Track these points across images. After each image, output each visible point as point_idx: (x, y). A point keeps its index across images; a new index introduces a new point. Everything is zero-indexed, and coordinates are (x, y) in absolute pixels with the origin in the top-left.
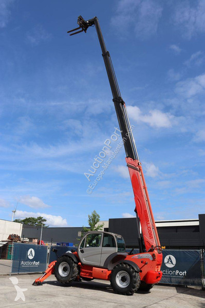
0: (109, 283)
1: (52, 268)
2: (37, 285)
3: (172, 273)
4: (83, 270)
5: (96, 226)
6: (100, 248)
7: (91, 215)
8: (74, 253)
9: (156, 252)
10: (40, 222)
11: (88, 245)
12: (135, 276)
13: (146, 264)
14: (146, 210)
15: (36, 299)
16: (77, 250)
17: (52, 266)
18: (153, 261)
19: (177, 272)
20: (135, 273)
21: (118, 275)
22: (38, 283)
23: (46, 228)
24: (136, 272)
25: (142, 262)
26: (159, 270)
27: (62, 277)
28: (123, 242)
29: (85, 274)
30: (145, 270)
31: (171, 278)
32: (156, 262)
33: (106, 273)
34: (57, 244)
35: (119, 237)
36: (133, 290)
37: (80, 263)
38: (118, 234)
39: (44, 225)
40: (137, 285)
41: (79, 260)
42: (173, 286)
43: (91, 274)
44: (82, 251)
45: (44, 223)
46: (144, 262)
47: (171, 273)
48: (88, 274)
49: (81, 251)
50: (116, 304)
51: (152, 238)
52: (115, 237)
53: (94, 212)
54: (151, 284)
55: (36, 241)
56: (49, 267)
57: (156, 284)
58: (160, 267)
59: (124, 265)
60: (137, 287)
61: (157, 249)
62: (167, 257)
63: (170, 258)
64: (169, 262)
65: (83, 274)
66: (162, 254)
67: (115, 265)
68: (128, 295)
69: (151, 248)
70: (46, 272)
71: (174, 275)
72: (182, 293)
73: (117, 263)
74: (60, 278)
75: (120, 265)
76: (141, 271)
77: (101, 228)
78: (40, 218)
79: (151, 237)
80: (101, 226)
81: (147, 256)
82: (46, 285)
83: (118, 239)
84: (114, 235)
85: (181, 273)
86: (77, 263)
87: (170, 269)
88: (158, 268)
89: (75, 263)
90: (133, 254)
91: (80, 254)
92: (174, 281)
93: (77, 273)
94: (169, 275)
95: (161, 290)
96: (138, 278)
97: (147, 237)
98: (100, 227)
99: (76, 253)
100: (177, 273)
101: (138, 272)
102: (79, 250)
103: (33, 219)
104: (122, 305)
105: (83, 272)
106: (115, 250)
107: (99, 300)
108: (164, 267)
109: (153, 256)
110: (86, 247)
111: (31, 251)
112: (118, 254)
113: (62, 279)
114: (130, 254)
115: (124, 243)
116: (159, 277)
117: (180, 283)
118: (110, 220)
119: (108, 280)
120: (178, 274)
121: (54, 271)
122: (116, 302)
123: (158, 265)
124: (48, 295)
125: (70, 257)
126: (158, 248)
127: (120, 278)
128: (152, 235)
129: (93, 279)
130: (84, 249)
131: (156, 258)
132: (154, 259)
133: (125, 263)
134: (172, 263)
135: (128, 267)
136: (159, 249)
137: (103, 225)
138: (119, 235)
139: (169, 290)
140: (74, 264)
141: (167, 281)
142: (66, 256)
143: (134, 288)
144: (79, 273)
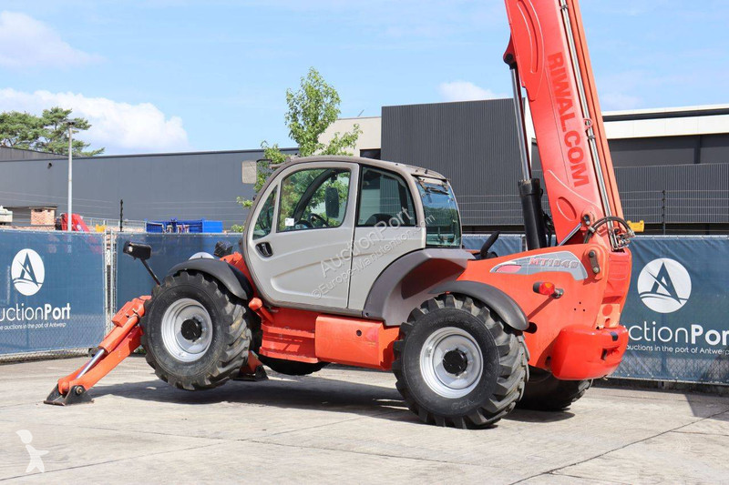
0: (388, 382)
1: (133, 328)
2: (70, 402)
3: (674, 335)
4: (272, 329)
5: (325, 138)
6: (344, 234)
7: (298, 91)
8: (228, 258)
9: (600, 244)
10: (59, 133)
11: (290, 222)
12: (505, 350)
13: (555, 296)
14: (560, 55)
15: (65, 458)
16: (241, 244)
17: (132, 320)
18: (586, 282)
19: (696, 330)
20: (504, 336)
21: (428, 345)
22: (72, 395)
23: (90, 157)
24: (508, 329)
25: (536, 290)
26: (614, 324)
27: (178, 364)
28: (450, 202)
29: (282, 346)
30: (551, 323)
31: (665, 355)
32: (599, 289)
33: (375, 339)
34: (150, 227)
35: (433, 179)
36: (499, 405)
37: (256, 302)
38: (428, 166)
39: (79, 145)
40: (515, 386)
41: (251, 289)
42: (674, 388)
43: (308, 346)
44: (266, 250)
45: (79, 135)
46: (547, 291)
47: (665, 334)
48: (294, 348)
49: (259, 245)
50: (423, 464)
51: (586, 181)
52: (412, 181)
53: (313, 74)
54: (578, 383)
55: (49, 217)
56: (118, 325)
57: (599, 383)
58: (617, 309)
59: (458, 304)
60: (516, 395)
61: (605, 232)
62: (653, 267)
63: (663, 272)
64: (661, 289)
65: (272, 345)
66: (627, 253)
67: (415, 303)
68: (473, 426)
69: (579, 227)
70: (107, 344)
71: (681, 343)
72: (714, 416)
73: (425, 296)
74: (169, 367)
75: (440, 304)
76: (532, 328)
77: (349, 150)
78: (57, 116)
79: (580, 178)
80: (348, 141)
81: (560, 260)
82: (109, 399)
83: (429, 190)
84: (407, 170)
85: (713, 337)
86: (244, 303)
87: (664, 319)
88: (607, 312)
89: (235, 300)
90: (494, 255)
91: (255, 259)
92: (679, 369)
93: (246, 343)
94: (658, 343)
95: (622, 406)
96: (520, 357)
97: (560, 181)
98: (340, 145)
99: (237, 256)
100: (694, 334)
101: (518, 333)
102: (252, 243)
103: (24, 119)
104: (448, 466)
105: (274, 337)
106: (415, 238)
107: (347, 450)
108: (636, 311)
109: (589, 260)
110: (279, 230)
111: (27, 261)
112: (430, 254)
113: (182, 373)
114: (483, 254)
115: (455, 206)
116: (614, 350)
117: (705, 376)
118: (389, 114)
119: (384, 367)
120: (701, 339)
121: (143, 340)
122: (421, 453)
123: (609, 300)
124: (120, 438)
125: (209, 277)
126: (609, 224)
127: (439, 359)
128: (584, 167)
129: (316, 367)
130: (272, 238)
131: (603, 270)
132: (592, 276)
133: (460, 296)
134: (674, 295)
135: (475, 311)
136: (617, 232)
137: (354, 138)
138: (431, 173)
139: (653, 406)
140: (229, 307)
141: (646, 368)
142: (193, 272)
143: (500, 398)
144: (255, 345)
